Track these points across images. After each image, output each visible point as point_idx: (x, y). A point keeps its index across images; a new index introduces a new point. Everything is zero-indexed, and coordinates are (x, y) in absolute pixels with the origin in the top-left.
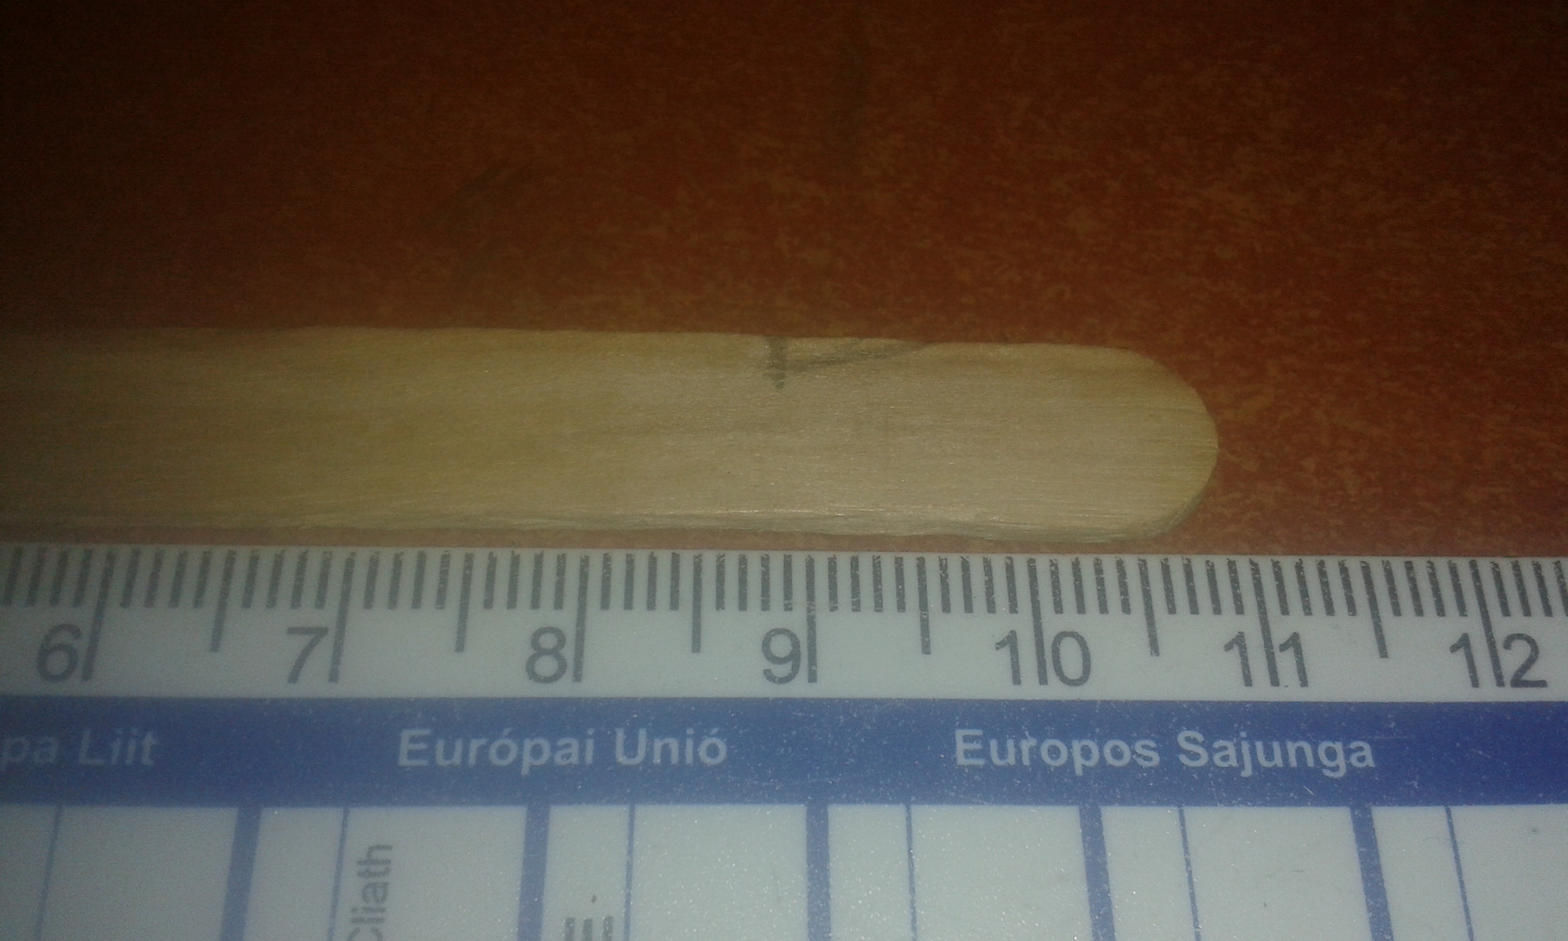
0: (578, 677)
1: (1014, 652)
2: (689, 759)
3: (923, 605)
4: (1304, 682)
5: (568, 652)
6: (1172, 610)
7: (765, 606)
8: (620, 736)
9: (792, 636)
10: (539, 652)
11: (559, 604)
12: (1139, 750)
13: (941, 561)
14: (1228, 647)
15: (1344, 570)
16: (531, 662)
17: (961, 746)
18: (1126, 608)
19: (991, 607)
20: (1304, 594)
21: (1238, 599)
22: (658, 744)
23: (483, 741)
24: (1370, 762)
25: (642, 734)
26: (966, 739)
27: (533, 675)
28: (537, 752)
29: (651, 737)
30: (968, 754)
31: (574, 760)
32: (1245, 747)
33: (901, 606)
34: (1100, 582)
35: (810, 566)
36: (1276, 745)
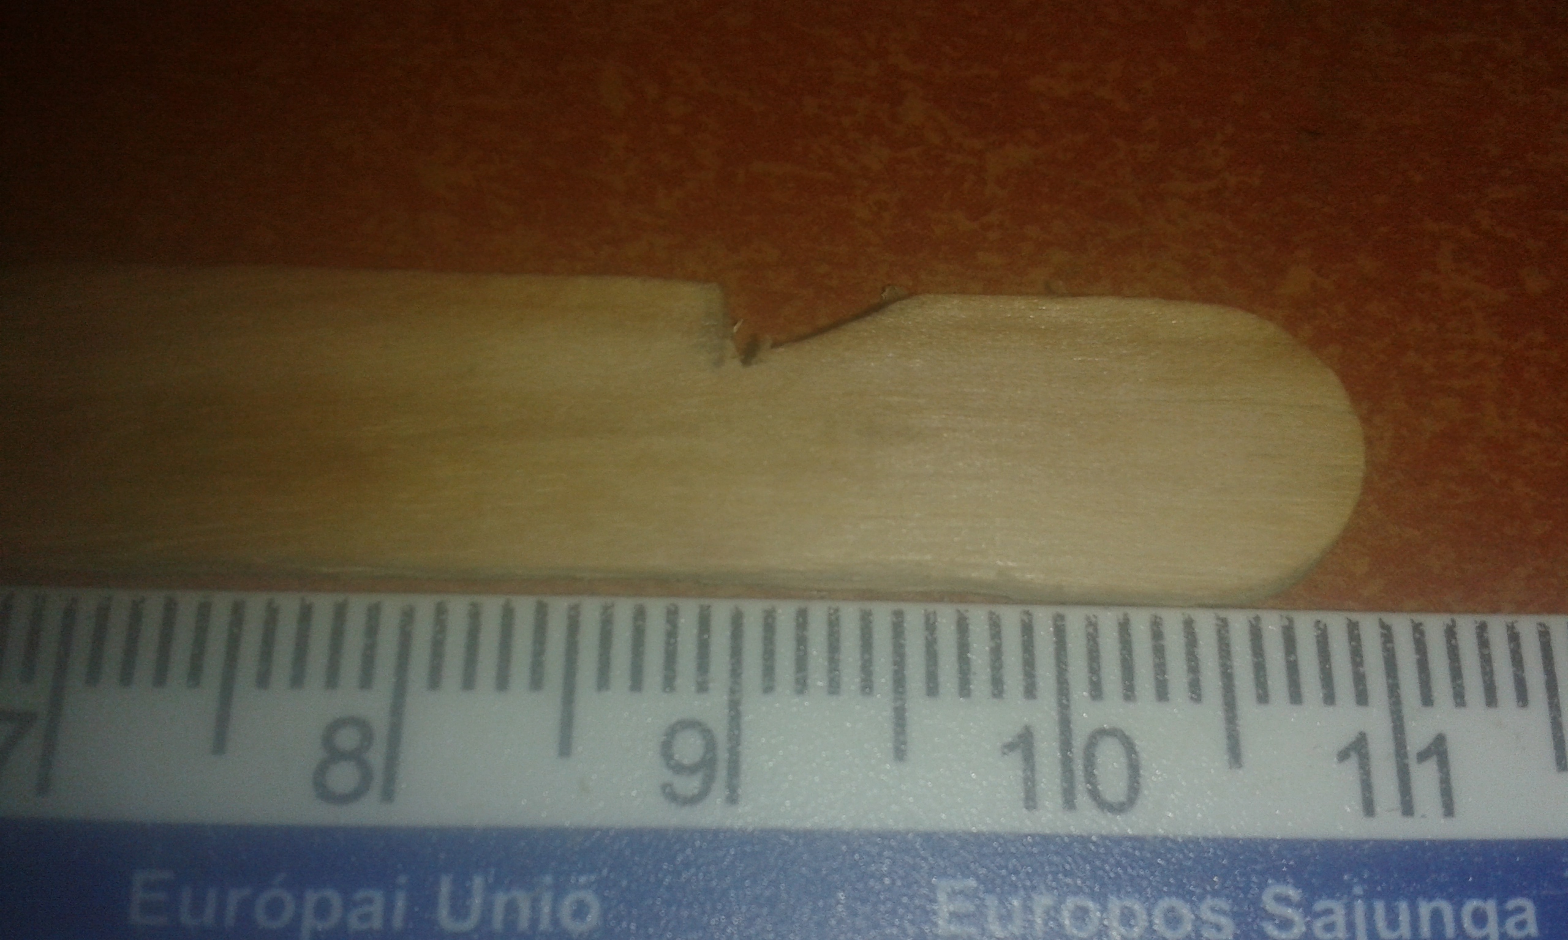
0: (388, 795)
1: (1029, 759)
2: (545, 924)
3: (899, 682)
4: (1449, 810)
5: (376, 757)
6: (1263, 697)
7: (669, 682)
8: (445, 887)
9: (707, 733)
10: (334, 755)
11: (366, 680)
12: (1206, 914)
13: (927, 618)
14: (1343, 756)
15: (1514, 637)
16: (322, 770)
17: (944, 907)
18: (1195, 690)
19: (997, 686)
20: (1456, 673)
21: (1359, 679)
22: (500, 900)
23: (246, 892)
24: (1532, 929)
25: (478, 882)
26: (953, 894)
27: (324, 793)
28: (323, 909)
29: (490, 889)
30: (955, 916)
31: (377, 923)
32: (1360, 906)
33: (867, 686)
34: (1159, 651)
35: (737, 622)
36: (1403, 907)
